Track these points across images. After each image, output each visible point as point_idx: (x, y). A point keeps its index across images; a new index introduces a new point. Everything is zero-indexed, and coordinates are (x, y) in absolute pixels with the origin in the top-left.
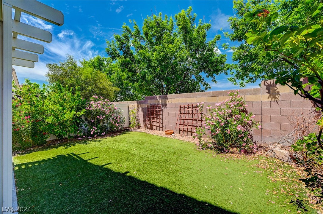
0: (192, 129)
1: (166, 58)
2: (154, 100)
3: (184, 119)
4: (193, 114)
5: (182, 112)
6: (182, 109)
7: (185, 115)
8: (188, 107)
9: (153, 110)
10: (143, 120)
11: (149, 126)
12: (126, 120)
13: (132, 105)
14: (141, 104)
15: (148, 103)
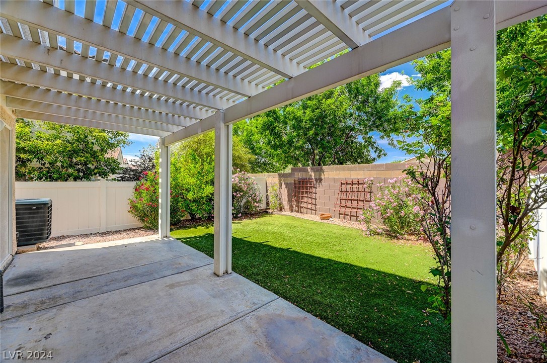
0: (357, 212)
1: (322, 117)
2: (304, 173)
3: (346, 200)
4: (359, 193)
5: (343, 190)
6: (344, 186)
7: (348, 193)
8: (353, 184)
9: (303, 187)
10: (287, 199)
11: (295, 208)
12: (264, 199)
13: (272, 179)
14: (284, 177)
15: (295, 177)
